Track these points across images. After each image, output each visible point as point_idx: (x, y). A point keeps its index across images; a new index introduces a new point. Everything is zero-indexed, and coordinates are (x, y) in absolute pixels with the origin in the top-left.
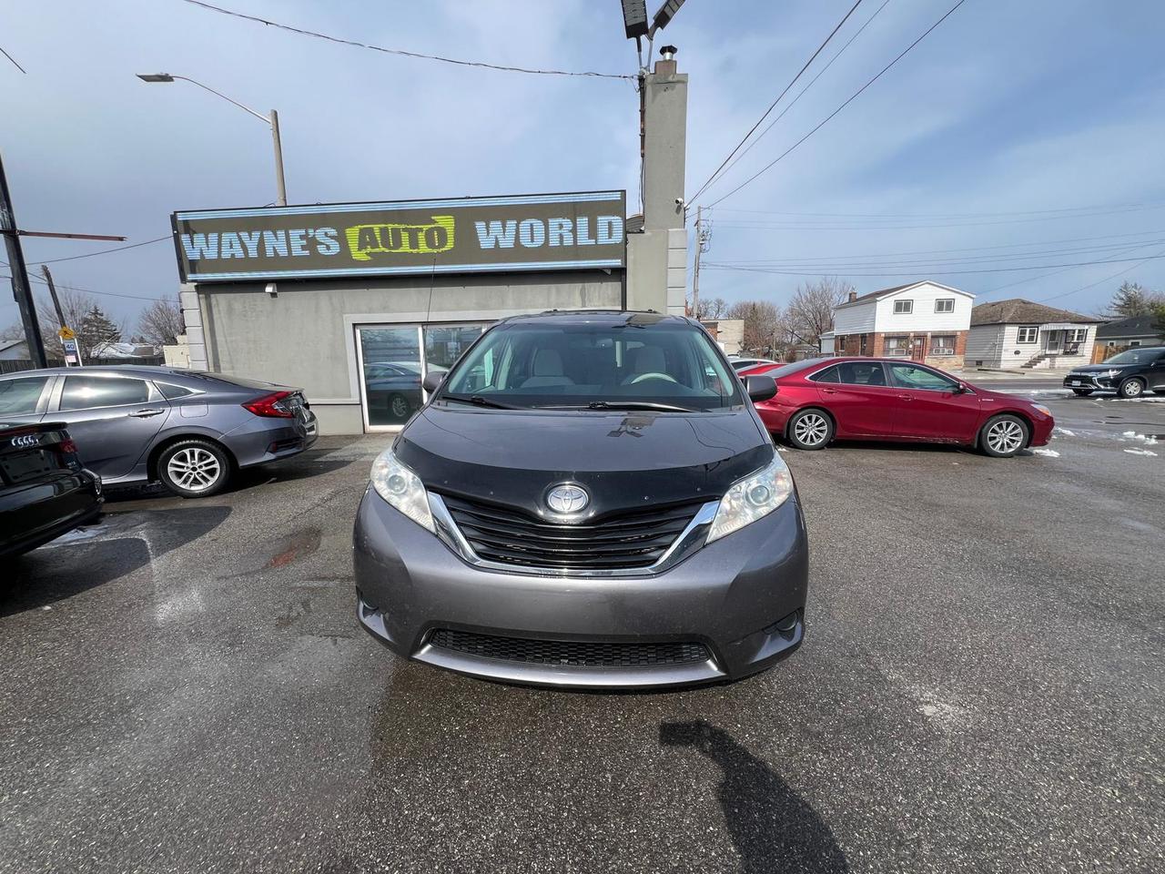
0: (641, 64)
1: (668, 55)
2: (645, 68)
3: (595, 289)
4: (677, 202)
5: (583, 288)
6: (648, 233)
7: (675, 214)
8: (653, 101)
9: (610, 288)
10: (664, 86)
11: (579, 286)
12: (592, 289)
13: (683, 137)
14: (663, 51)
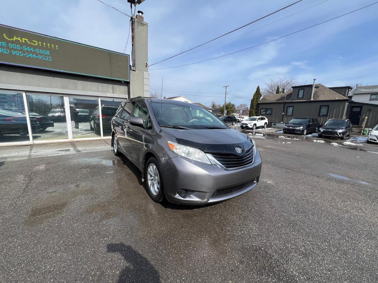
0: (132, 13)
1: (140, 14)
2: (133, 15)
3: (117, 87)
4: (147, 64)
5: (113, 87)
6: (137, 72)
7: (145, 67)
8: (137, 28)
9: (123, 88)
10: (141, 24)
11: (112, 85)
12: (117, 88)
13: (147, 43)
14: (139, 12)
